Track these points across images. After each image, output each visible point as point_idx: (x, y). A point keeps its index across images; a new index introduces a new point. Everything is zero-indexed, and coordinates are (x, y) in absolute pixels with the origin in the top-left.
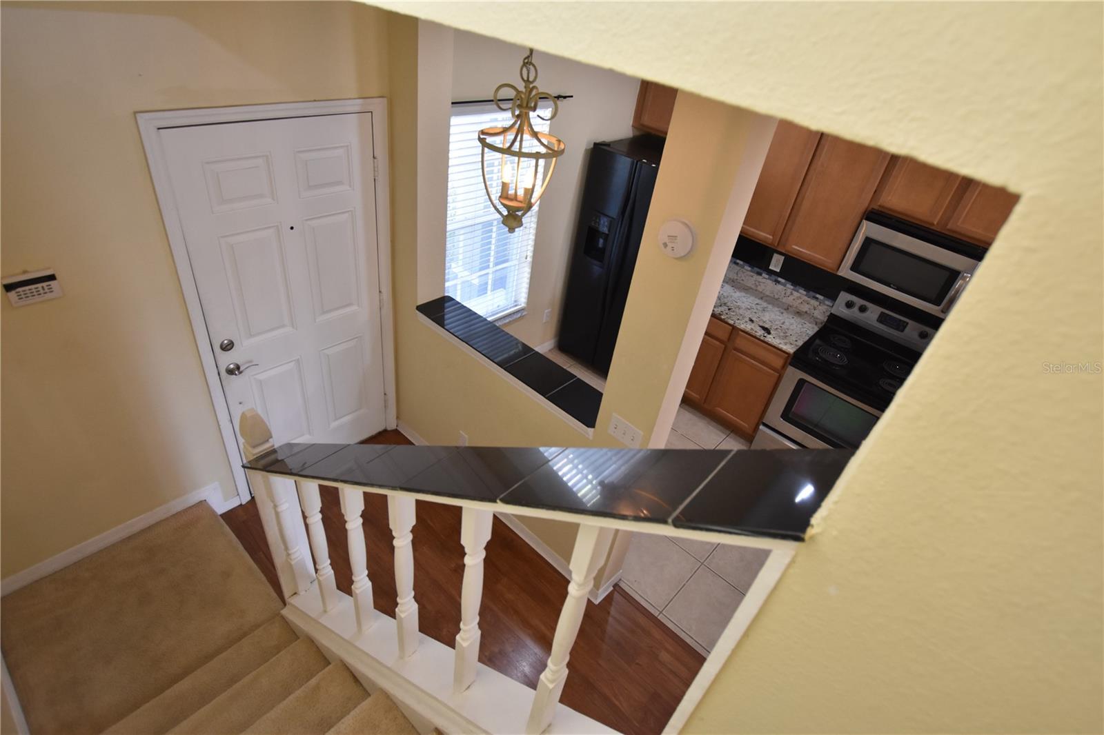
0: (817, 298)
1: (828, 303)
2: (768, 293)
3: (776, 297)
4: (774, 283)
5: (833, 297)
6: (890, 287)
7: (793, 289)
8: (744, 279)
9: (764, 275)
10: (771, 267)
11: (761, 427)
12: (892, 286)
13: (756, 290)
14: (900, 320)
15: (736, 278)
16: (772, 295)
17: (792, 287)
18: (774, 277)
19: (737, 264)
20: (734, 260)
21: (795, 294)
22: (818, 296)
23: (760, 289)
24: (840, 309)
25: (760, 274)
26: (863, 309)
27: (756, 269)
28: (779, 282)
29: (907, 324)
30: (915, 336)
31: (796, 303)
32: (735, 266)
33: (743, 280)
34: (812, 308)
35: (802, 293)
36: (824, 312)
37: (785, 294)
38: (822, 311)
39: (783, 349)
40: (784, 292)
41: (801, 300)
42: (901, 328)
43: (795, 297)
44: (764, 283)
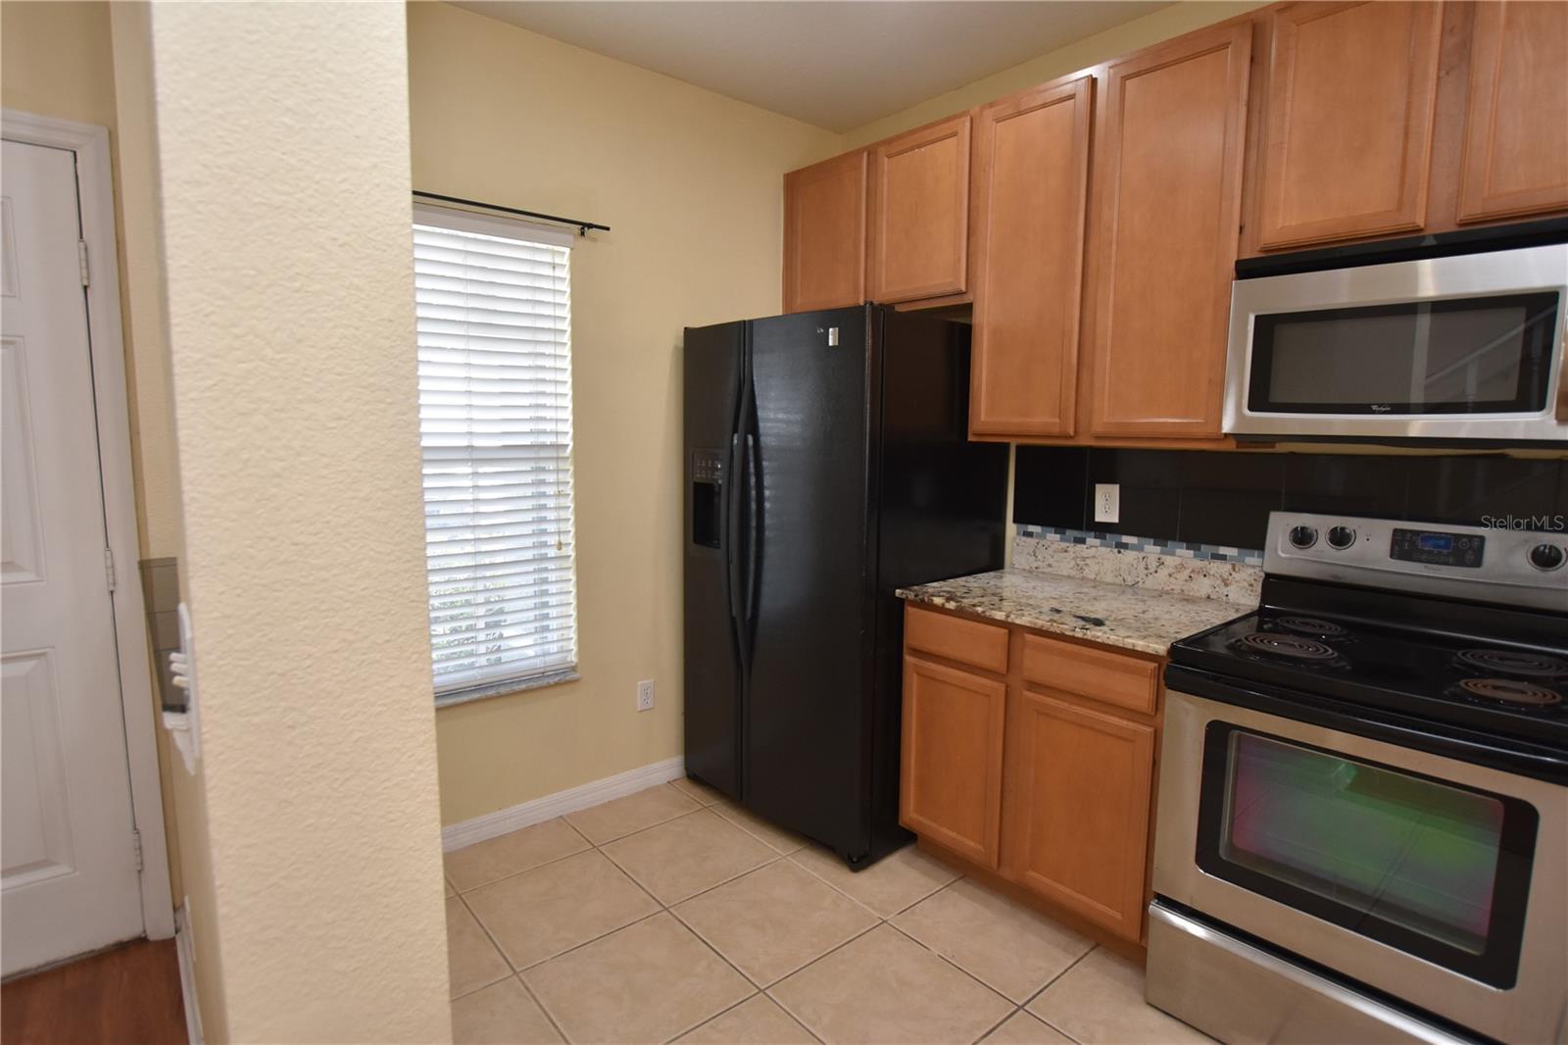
0: (1223, 558)
1: (1253, 559)
2: (1109, 578)
3: (1130, 581)
4: (1116, 550)
5: (1254, 540)
7: (1162, 553)
8: (1051, 561)
9: (1091, 541)
10: (1100, 516)
11: (1155, 908)
12: (1374, 408)
13: (1083, 579)
14: (1463, 535)
15: (1034, 565)
16: (1119, 580)
17: (1158, 549)
18: (1111, 538)
19: (1030, 535)
20: (1023, 527)
21: (1168, 560)
22: (1223, 550)
23: (1089, 573)
24: (1280, 553)
25: (1082, 541)
26: (1340, 538)
27: (1071, 533)
28: (1125, 546)
29: (1482, 539)
30: (1521, 564)
31: (1177, 584)
32: (1028, 540)
33: (1050, 565)
34: (1219, 582)
35: (1183, 554)
36: (1251, 585)
37: (1147, 569)
38: (1246, 584)
39: (1139, 649)
40: (1143, 564)
41: (1187, 572)
42: (1470, 556)
43: (1171, 570)
44: (1094, 557)
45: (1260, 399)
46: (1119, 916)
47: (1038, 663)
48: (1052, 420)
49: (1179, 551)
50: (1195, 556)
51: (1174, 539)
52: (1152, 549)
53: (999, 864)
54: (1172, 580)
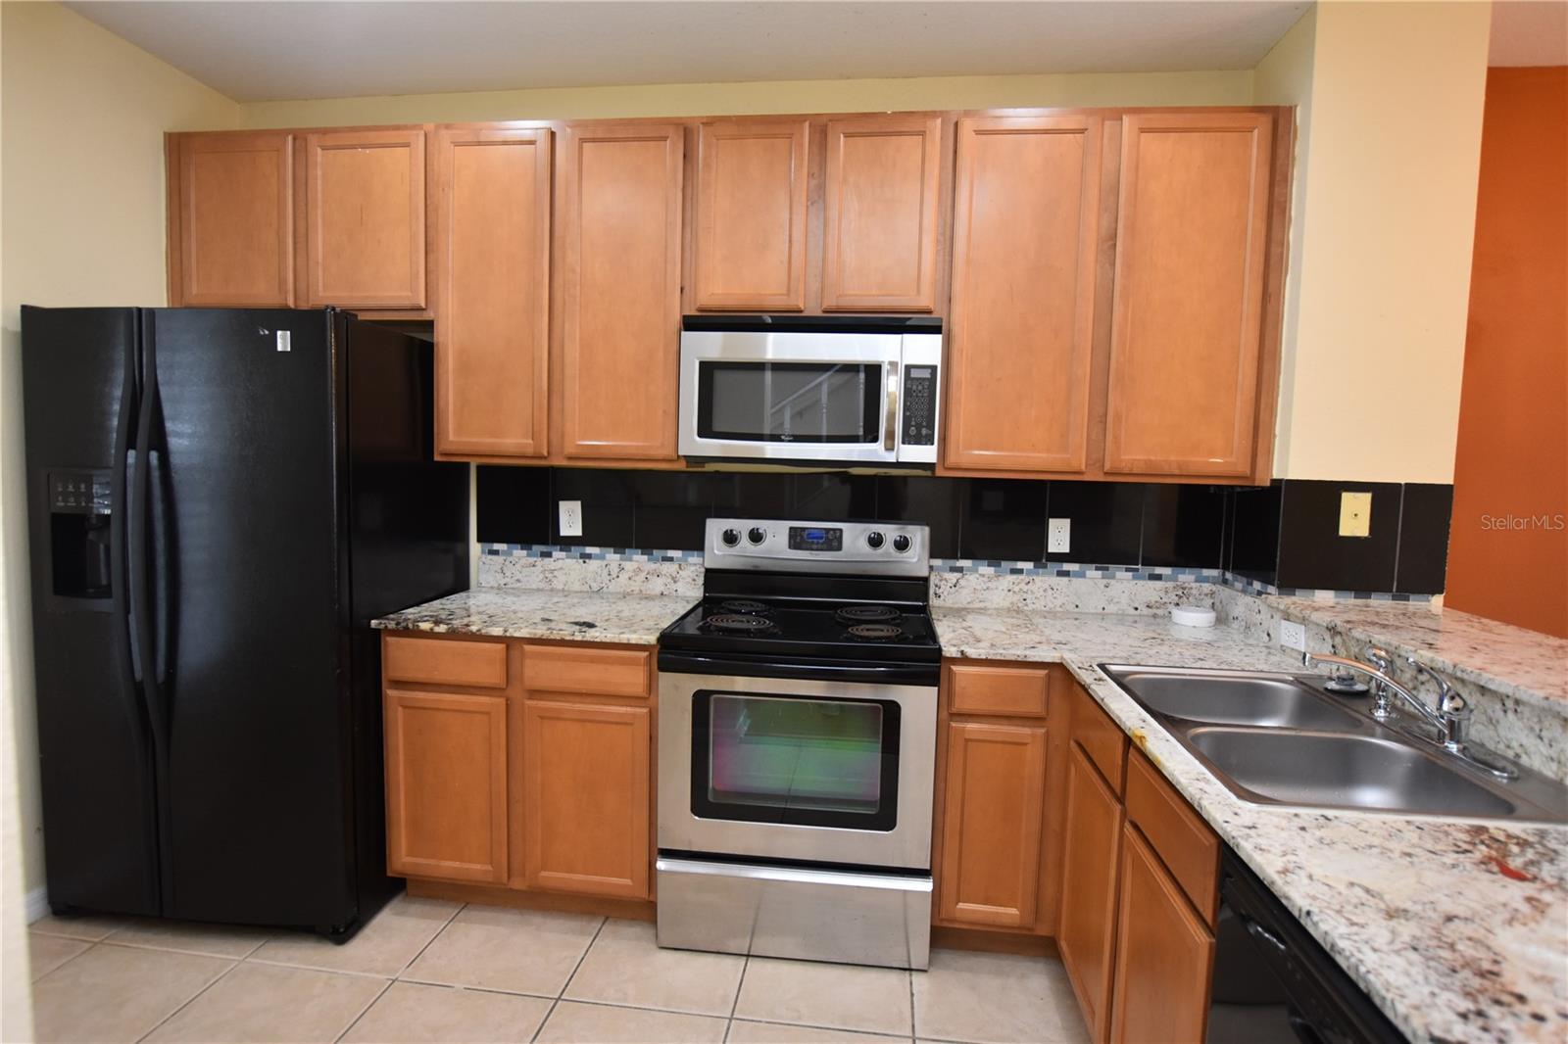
0: (671, 559)
1: (694, 559)
2: (577, 587)
3: (595, 587)
4: (581, 561)
5: (694, 542)
6: (782, 441)
7: (621, 559)
8: (519, 576)
9: (557, 554)
10: (565, 531)
11: (662, 865)
12: (783, 437)
13: (552, 590)
14: (828, 530)
15: (502, 582)
16: (586, 588)
17: (618, 556)
18: (576, 550)
19: (496, 553)
20: (488, 546)
21: (628, 565)
22: (671, 553)
23: (558, 584)
24: (717, 553)
25: (549, 555)
26: (756, 537)
27: (537, 548)
28: (589, 556)
29: (841, 530)
30: (863, 545)
31: (636, 585)
32: (495, 558)
33: (518, 581)
34: (670, 580)
35: (639, 559)
36: (694, 580)
37: (609, 575)
38: (690, 580)
39: (633, 642)
40: (606, 571)
41: (643, 575)
42: (835, 544)
43: (631, 574)
44: (561, 569)
45: (706, 430)
46: (628, 882)
47: (538, 671)
48: (526, 441)
49: (635, 557)
50: (649, 560)
51: (630, 547)
52: (612, 557)
53: (509, 877)
54: (631, 582)
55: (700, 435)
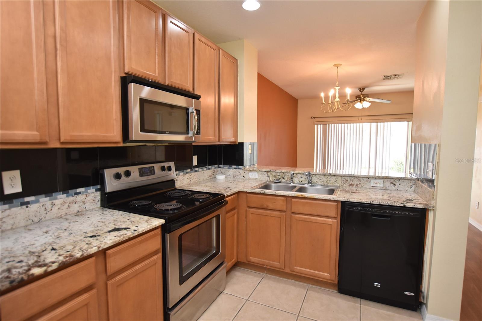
0: (79, 193)
2: (22, 223)
3: (36, 220)
4: (24, 207)
6: (166, 134)
7: (50, 200)
10: (8, 191)
11: (172, 313)
12: (166, 132)
14: (150, 167)
16: (29, 223)
17: (48, 198)
18: (16, 202)
21: (57, 202)
22: (79, 190)
26: (128, 174)
28: (28, 203)
29: (153, 167)
30: (159, 171)
31: (63, 212)
34: (81, 204)
35: (61, 198)
36: (94, 200)
37: (45, 210)
38: (92, 201)
40: (43, 209)
41: (67, 205)
43: (59, 206)
44: (9, 215)
45: (142, 129)
49: (59, 197)
50: (67, 196)
51: (56, 191)
52: (44, 200)
54: (60, 211)
55: (141, 131)
